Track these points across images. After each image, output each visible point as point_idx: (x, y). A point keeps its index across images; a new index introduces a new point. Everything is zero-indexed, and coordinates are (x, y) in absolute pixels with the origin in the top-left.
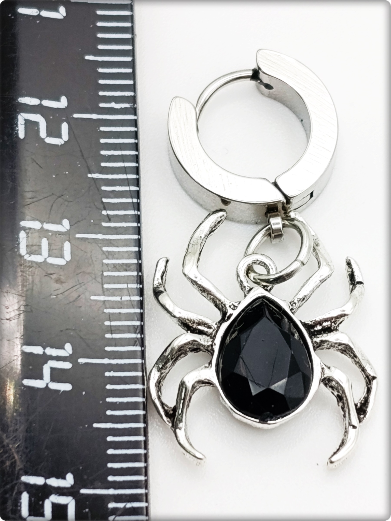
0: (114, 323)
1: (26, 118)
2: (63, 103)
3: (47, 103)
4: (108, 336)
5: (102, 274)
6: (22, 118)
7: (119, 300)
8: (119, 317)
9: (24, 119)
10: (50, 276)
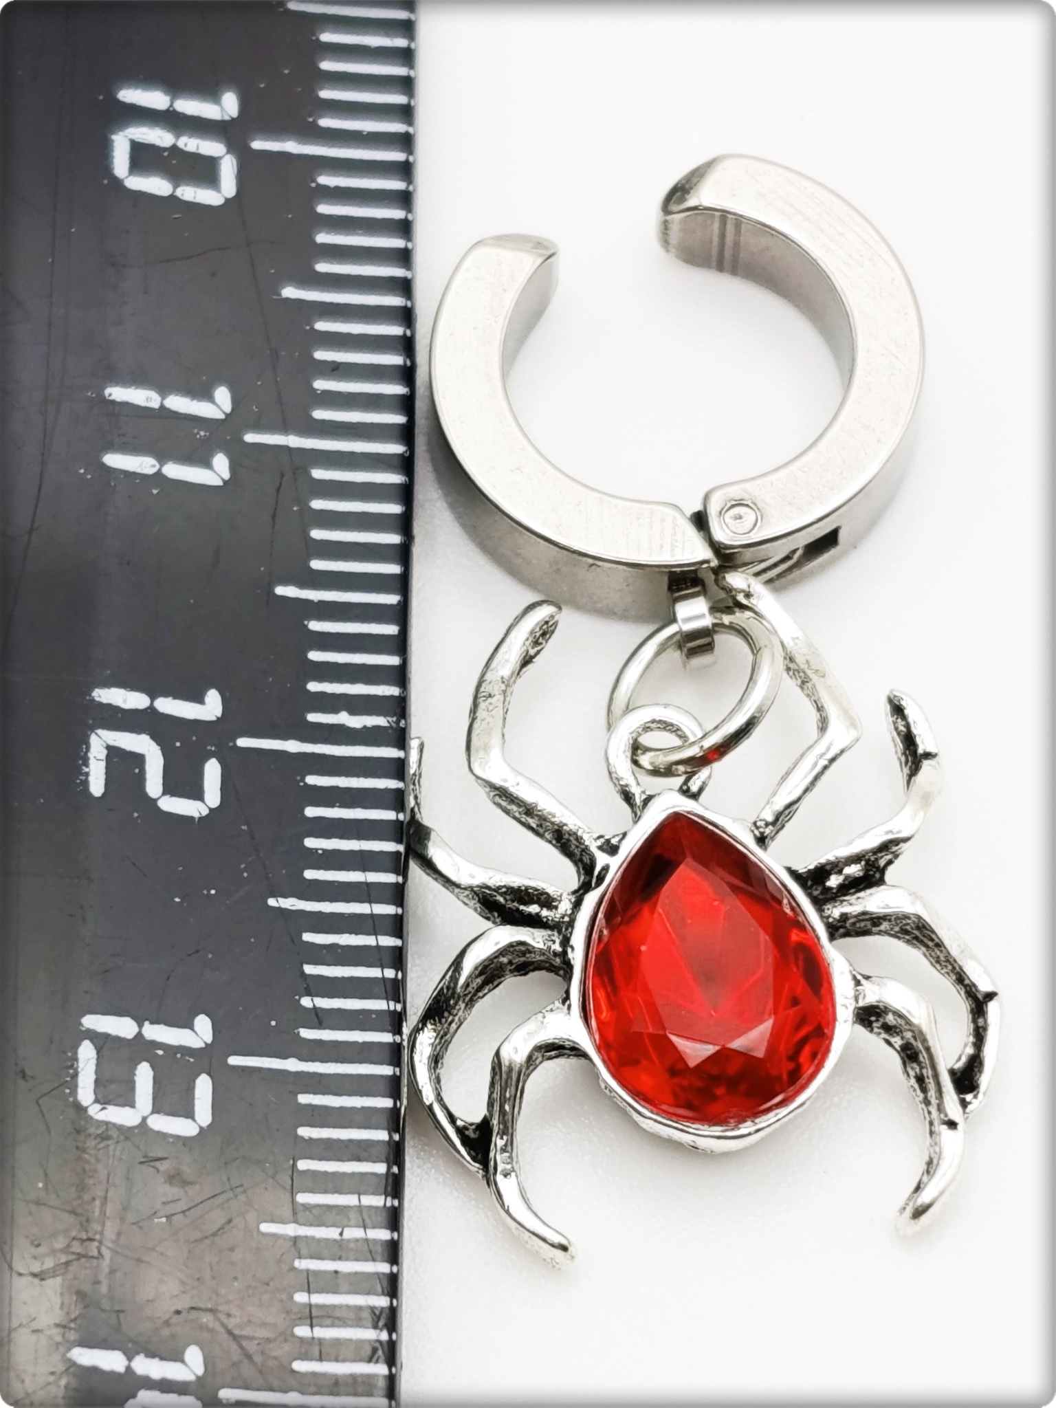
0: (317, 1299)
1: (112, 743)
2: (211, 707)
3: (167, 705)
4: (302, 1331)
5: (294, 1166)
6: (100, 742)
7: (337, 1237)
8: (333, 1282)
9: (105, 745)
10: (152, 1164)
